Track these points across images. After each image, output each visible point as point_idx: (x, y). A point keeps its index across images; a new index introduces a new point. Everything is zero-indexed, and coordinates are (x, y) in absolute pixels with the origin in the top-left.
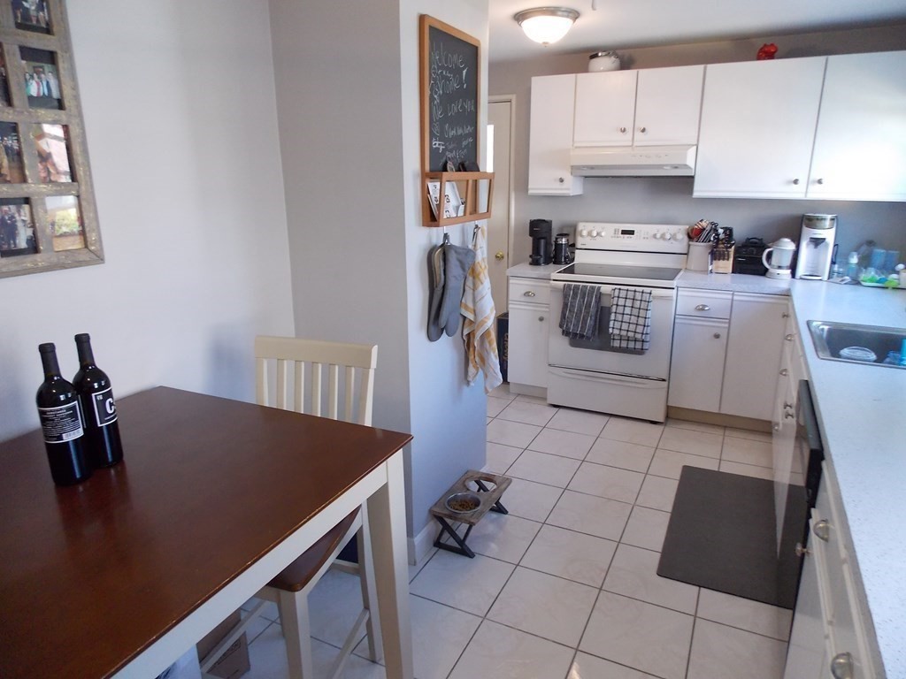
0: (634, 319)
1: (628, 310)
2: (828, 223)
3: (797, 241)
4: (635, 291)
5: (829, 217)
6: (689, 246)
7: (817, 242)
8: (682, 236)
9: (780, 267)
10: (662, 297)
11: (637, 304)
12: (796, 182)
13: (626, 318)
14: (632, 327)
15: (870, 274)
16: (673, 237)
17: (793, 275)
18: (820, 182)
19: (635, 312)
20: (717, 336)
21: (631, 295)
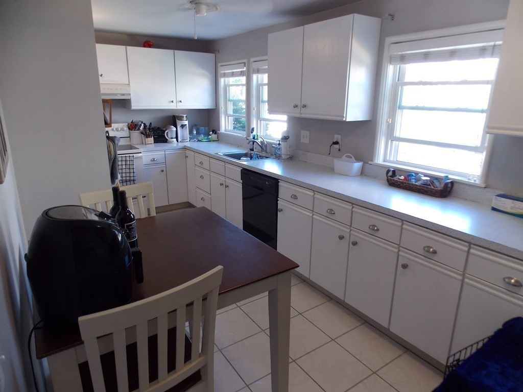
0: (128, 171)
1: (124, 167)
2: (185, 118)
3: (176, 127)
4: (126, 157)
5: (185, 116)
6: (130, 133)
7: (183, 126)
8: (126, 129)
9: (172, 138)
10: (137, 158)
11: (128, 163)
12: (172, 102)
13: (124, 171)
14: (128, 175)
15: (202, 137)
16: (122, 129)
17: (177, 141)
18: (181, 101)
19: (128, 167)
20: (162, 171)
21: (124, 159)
